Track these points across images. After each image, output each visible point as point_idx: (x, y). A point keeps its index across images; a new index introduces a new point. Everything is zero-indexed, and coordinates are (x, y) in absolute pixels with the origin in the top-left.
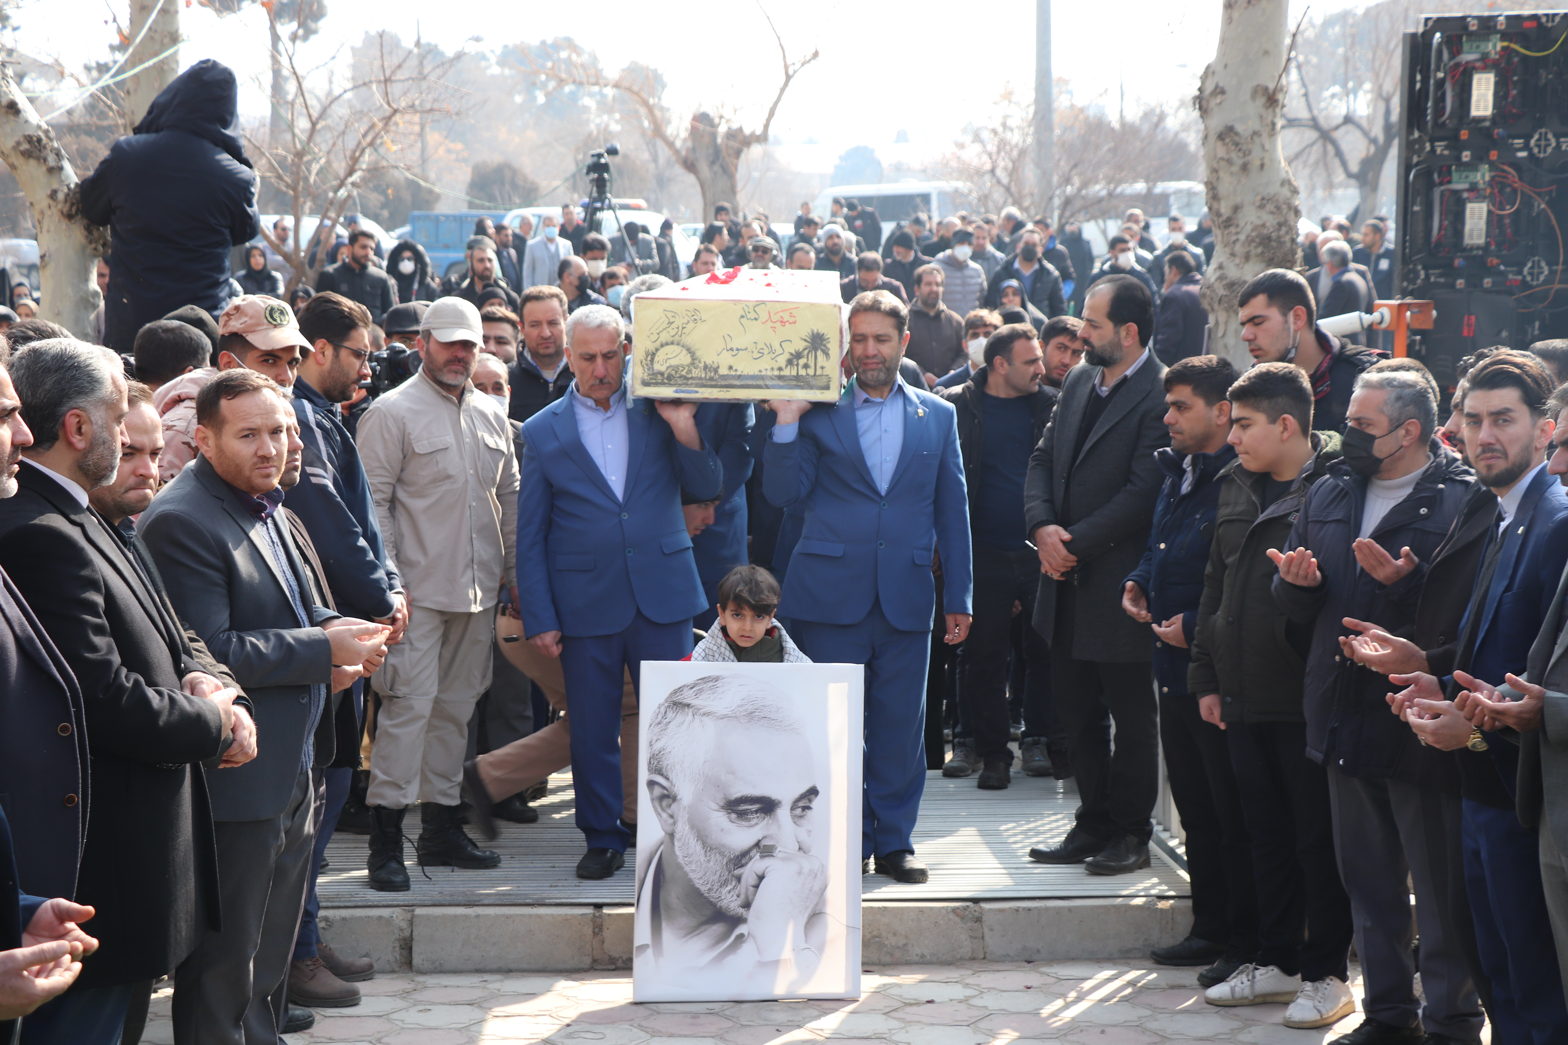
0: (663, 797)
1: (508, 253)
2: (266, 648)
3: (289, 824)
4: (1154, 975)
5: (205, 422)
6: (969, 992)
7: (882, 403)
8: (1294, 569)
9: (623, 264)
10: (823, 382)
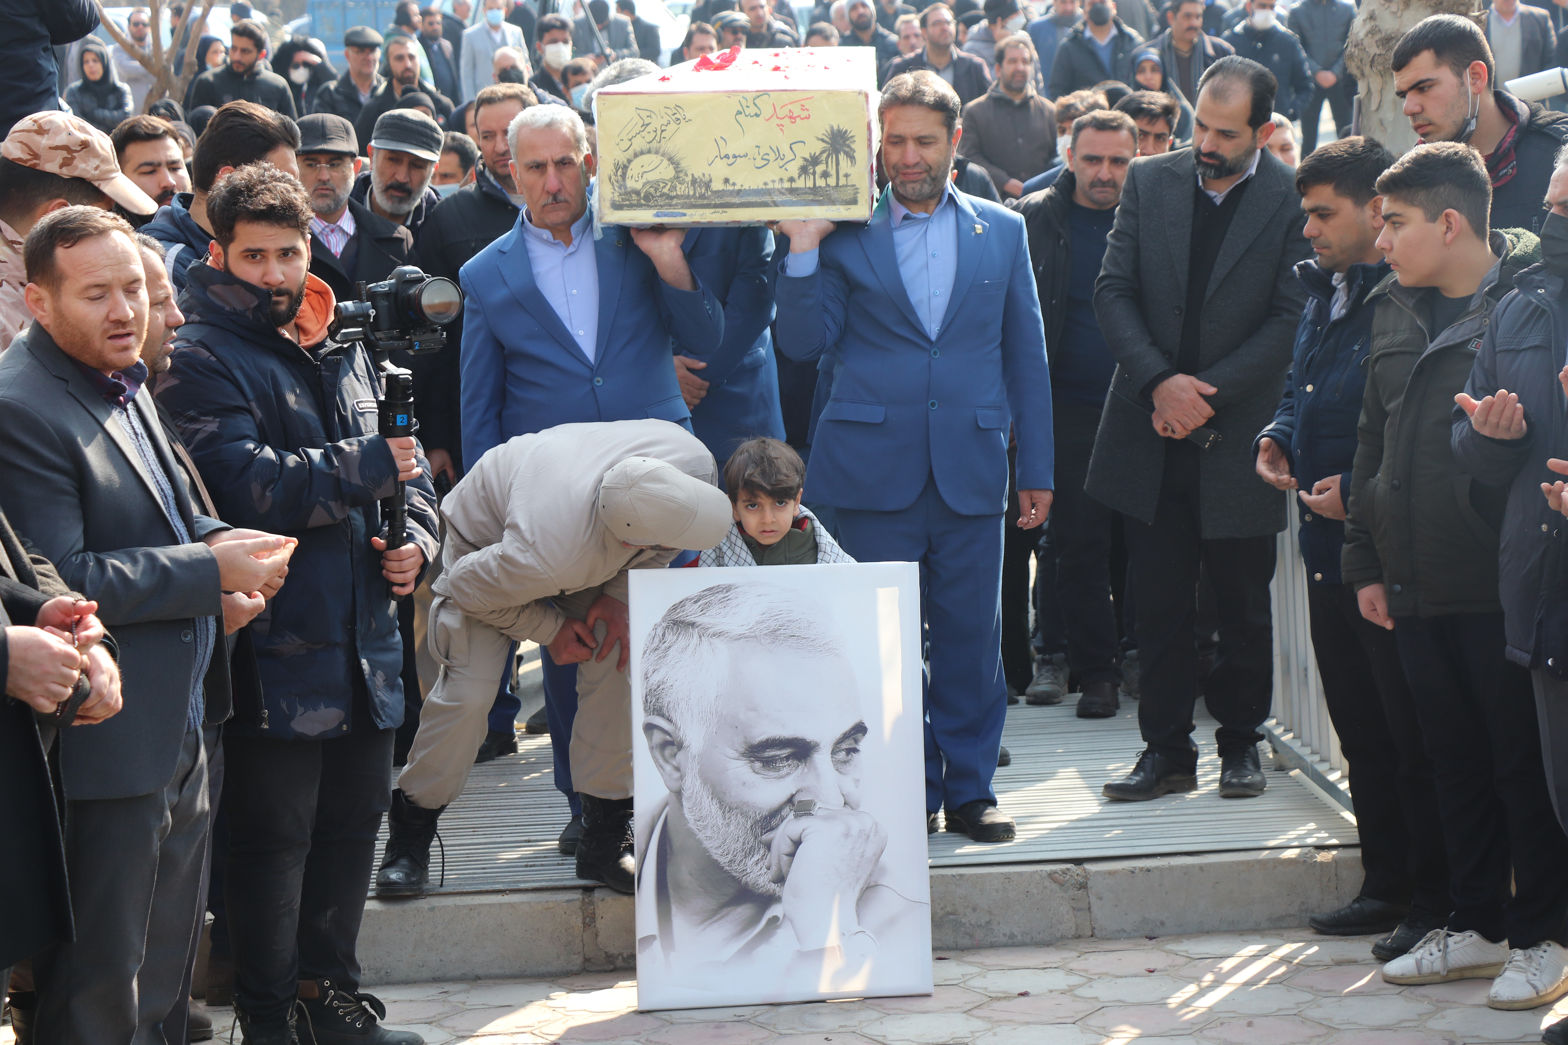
0: (664, 745)
1: (440, 47)
2: (134, 573)
3: (175, 799)
4: (1315, 949)
5: (37, 278)
6: (1074, 980)
7: (926, 220)
8: (1493, 419)
9: (591, 56)
10: (848, 194)
